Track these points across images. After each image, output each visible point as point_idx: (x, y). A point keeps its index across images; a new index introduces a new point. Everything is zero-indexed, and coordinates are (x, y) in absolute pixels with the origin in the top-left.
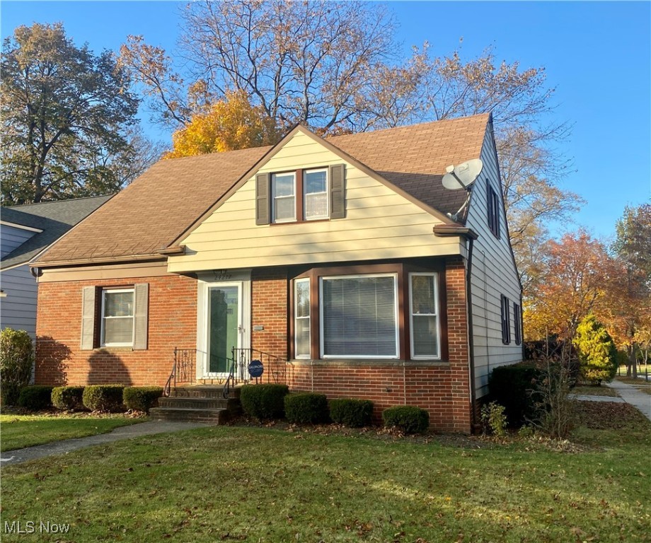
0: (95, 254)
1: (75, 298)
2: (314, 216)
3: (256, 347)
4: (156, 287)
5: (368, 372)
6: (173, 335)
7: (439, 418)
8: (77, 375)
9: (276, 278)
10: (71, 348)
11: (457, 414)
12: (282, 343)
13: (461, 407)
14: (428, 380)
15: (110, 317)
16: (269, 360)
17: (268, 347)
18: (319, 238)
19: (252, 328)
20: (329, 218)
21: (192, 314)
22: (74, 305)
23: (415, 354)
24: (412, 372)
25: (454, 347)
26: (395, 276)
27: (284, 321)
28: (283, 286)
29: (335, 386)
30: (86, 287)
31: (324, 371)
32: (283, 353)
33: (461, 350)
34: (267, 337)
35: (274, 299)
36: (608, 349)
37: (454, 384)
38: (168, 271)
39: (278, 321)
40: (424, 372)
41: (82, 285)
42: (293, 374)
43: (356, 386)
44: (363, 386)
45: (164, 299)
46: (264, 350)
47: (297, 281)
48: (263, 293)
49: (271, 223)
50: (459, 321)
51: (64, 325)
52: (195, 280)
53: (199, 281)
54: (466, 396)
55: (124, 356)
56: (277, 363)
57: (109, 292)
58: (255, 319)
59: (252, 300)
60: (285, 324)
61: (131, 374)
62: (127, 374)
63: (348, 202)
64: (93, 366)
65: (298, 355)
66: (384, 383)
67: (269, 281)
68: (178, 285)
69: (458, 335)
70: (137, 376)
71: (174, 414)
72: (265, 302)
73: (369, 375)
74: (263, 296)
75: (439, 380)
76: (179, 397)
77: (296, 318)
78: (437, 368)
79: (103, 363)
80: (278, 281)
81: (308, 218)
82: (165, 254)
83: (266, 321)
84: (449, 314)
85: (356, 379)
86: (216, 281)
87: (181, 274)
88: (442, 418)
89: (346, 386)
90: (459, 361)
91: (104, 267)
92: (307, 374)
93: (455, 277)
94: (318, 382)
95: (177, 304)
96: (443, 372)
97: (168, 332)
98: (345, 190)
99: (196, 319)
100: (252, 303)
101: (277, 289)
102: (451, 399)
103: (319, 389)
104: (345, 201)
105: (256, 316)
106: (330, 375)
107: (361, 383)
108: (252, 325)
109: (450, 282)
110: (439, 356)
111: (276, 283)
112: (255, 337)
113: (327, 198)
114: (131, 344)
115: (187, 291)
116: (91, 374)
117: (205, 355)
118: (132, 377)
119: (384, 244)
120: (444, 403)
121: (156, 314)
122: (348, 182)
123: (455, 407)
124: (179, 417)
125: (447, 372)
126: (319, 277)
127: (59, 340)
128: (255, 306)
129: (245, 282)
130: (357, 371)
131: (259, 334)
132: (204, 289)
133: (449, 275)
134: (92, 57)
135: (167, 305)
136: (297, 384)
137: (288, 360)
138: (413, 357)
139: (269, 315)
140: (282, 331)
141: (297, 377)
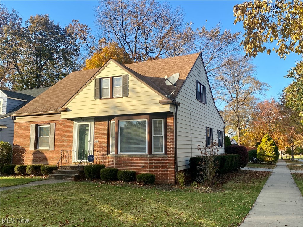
0: (36, 111)
1: (28, 129)
2: (117, 96)
3: (95, 149)
4: (58, 125)
5: (135, 159)
6: (64, 144)
7: (162, 178)
8: (28, 161)
9: (104, 121)
10: (26, 149)
11: (170, 177)
12: (105, 148)
13: (171, 173)
14: (158, 162)
15: (41, 137)
16: (100, 154)
17: (100, 149)
18: (119, 105)
19: (94, 141)
20: (122, 97)
21: (71, 136)
22: (28, 132)
23: (154, 152)
24: (152, 159)
25: (169, 149)
26: (147, 120)
27: (106, 138)
28: (106, 124)
29: (123, 165)
30: (32, 125)
31: (119, 159)
32: (105, 152)
33: (172, 150)
34: (99, 145)
35: (103, 130)
36: (274, 149)
37: (169, 164)
38: (61, 118)
39: (104, 139)
40: (157, 159)
41: (30, 124)
42: (109, 160)
43: (131, 165)
44: (133, 165)
45: (61, 129)
46: (98, 150)
47: (112, 122)
48: (98, 127)
49: (100, 98)
50: (171, 138)
51: (24, 140)
52: (73, 122)
53: (74, 122)
54: (173, 169)
55: (46, 153)
56: (103, 155)
57: (41, 126)
58: (95, 138)
59: (94, 130)
60: (106, 140)
61: (48, 160)
62: (47, 160)
63: (129, 90)
64: (34, 157)
65: (111, 152)
66: (141, 164)
67: (101, 122)
68: (66, 124)
69: (171, 144)
70: (50, 161)
71: (57, 177)
72: (99, 131)
73: (136, 160)
74: (99, 128)
75: (163, 162)
76: (62, 170)
77: (111, 137)
78: (162, 157)
79: (38, 155)
80: (104, 122)
81: (114, 97)
82: (59, 111)
83: (99, 139)
84: (168, 135)
85: (131, 162)
86: (81, 122)
87: (68, 119)
88: (163, 178)
89: (127, 165)
90: (171, 155)
91: (39, 116)
92: (113, 160)
93: (170, 120)
94: (117, 163)
95: (66, 132)
96: (165, 159)
97: (62, 143)
98: (128, 85)
99: (73, 138)
100: (94, 131)
101: (104, 126)
102: (167, 170)
103: (117, 166)
104: (128, 90)
105: (96, 136)
106: (121, 160)
107: (133, 164)
108: (94, 140)
109: (168, 122)
110: (163, 153)
111: (104, 123)
112: (95, 145)
113: (122, 88)
114: (48, 148)
115: (70, 126)
116: (33, 160)
117: (76, 152)
118: (48, 161)
119: (143, 107)
120: (165, 172)
121: (58, 136)
122: (129, 82)
123: (169, 173)
124: (59, 178)
125: (166, 159)
126: (118, 121)
127: (22, 146)
128: (96, 132)
129: (92, 123)
130: (131, 159)
131: (97, 144)
132: (76, 125)
133: (168, 120)
134: (61, 28)
135: (62, 132)
136: (109, 164)
137: (107, 154)
138: (153, 153)
139: (100, 136)
140: (105, 142)
141: (110, 162)
